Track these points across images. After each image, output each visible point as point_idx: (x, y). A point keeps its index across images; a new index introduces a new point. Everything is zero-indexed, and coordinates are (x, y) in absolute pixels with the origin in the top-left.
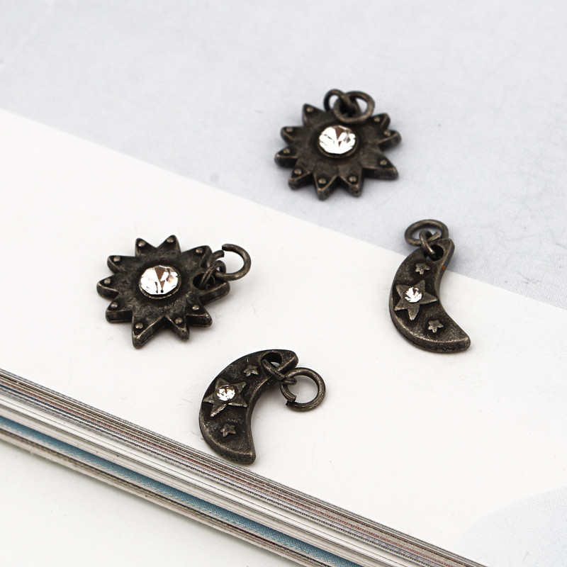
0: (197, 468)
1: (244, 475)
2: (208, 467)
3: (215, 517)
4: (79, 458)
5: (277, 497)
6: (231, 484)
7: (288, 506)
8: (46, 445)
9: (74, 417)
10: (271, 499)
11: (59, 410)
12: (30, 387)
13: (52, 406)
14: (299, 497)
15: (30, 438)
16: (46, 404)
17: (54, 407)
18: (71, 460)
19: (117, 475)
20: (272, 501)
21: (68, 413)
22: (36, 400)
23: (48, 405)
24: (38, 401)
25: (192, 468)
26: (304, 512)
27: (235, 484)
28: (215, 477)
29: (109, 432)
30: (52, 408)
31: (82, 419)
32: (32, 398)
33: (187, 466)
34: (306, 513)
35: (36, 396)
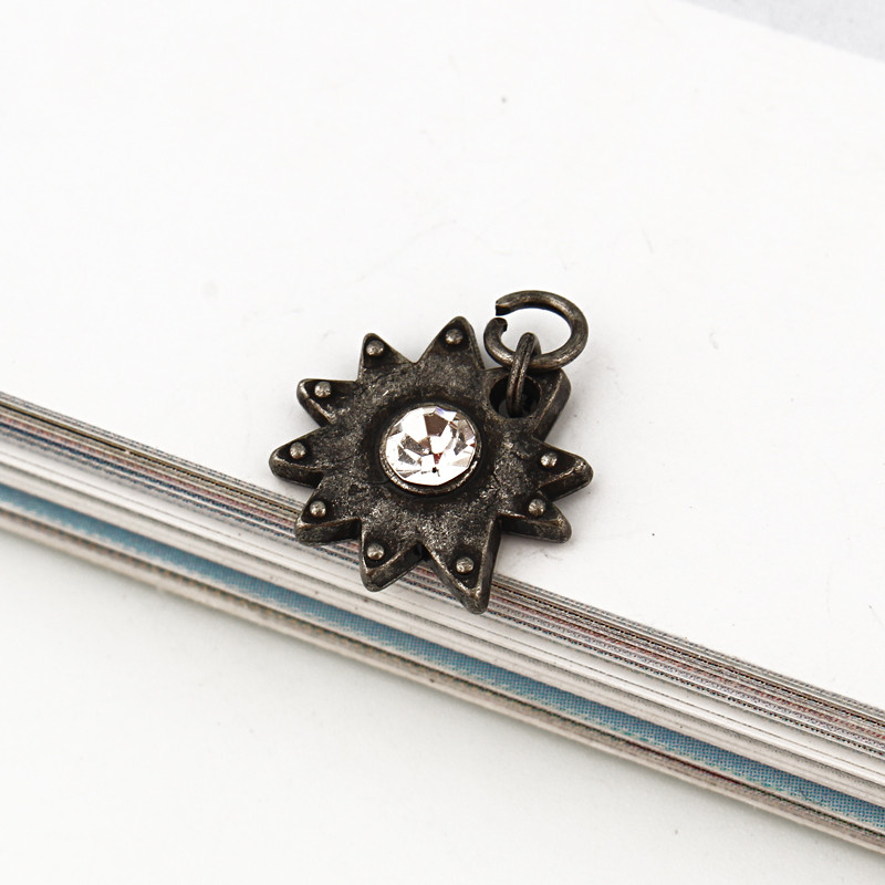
0: (559, 632)
1: (673, 648)
2: (585, 630)
3: (598, 727)
4: (273, 604)
5: (753, 694)
6: (641, 666)
7: (779, 712)
8: (196, 576)
9: (262, 524)
10: (738, 697)
11: (228, 508)
12: (156, 461)
13: (209, 500)
14: (805, 696)
15: (157, 561)
16: (194, 495)
17: (214, 502)
18: (253, 606)
19: (364, 639)
20: (739, 702)
21: (247, 515)
22: (171, 486)
23: (199, 497)
24: (175, 488)
25: (545, 631)
26: (816, 726)
27: (650, 665)
28: (602, 652)
29: (347, 555)
30: (210, 505)
31: (281, 527)
32: (161, 483)
33: (535, 628)
34: (821, 727)
35: (170, 479)
